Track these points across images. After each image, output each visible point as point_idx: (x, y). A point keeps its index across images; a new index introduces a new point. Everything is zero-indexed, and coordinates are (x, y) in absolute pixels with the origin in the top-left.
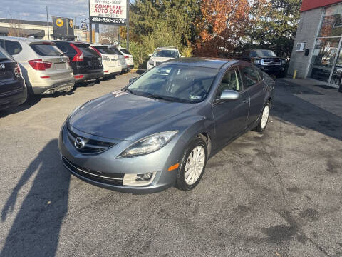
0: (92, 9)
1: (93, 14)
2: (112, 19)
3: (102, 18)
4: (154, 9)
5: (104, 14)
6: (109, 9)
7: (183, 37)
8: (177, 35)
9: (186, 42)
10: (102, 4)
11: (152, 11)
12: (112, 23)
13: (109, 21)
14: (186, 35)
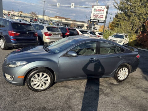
0: (92, 16)
1: (92, 18)
2: (99, 20)
3: (95, 20)
4: (125, 17)
5: (96, 18)
6: (98, 16)
7: (137, 30)
8: (134, 29)
9: (139, 32)
10: (96, 14)
11: (124, 18)
12: (98, 22)
13: (98, 21)
14: (139, 29)
